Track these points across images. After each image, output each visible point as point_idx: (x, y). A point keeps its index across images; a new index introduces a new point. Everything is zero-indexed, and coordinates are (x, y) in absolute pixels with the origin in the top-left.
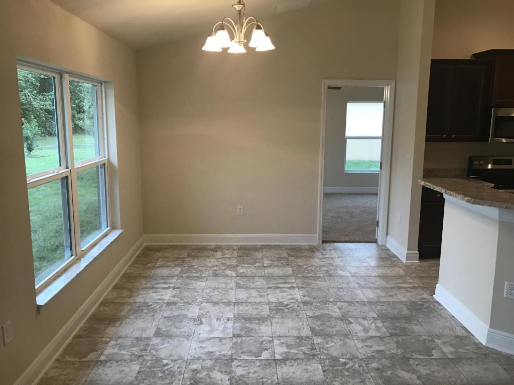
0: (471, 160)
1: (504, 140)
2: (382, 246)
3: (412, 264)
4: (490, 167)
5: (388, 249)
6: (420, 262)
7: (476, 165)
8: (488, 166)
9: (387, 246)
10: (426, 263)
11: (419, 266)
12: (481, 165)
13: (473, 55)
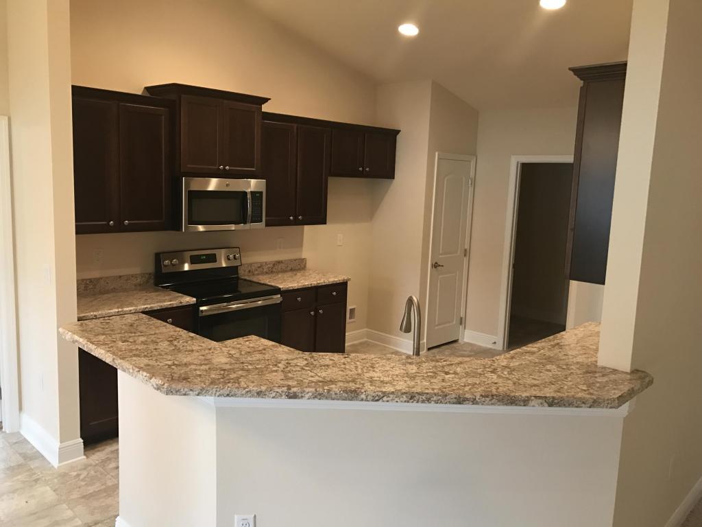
0: (158, 258)
1: (201, 228)
2: (12, 434)
3: (72, 468)
4: (186, 267)
5: (25, 441)
6: (87, 457)
7: (165, 266)
8: (183, 267)
9: (22, 432)
10: (100, 455)
11: (86, 467)
12: (173, 265)
13: (146, 88)
